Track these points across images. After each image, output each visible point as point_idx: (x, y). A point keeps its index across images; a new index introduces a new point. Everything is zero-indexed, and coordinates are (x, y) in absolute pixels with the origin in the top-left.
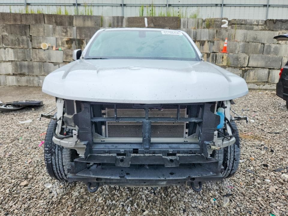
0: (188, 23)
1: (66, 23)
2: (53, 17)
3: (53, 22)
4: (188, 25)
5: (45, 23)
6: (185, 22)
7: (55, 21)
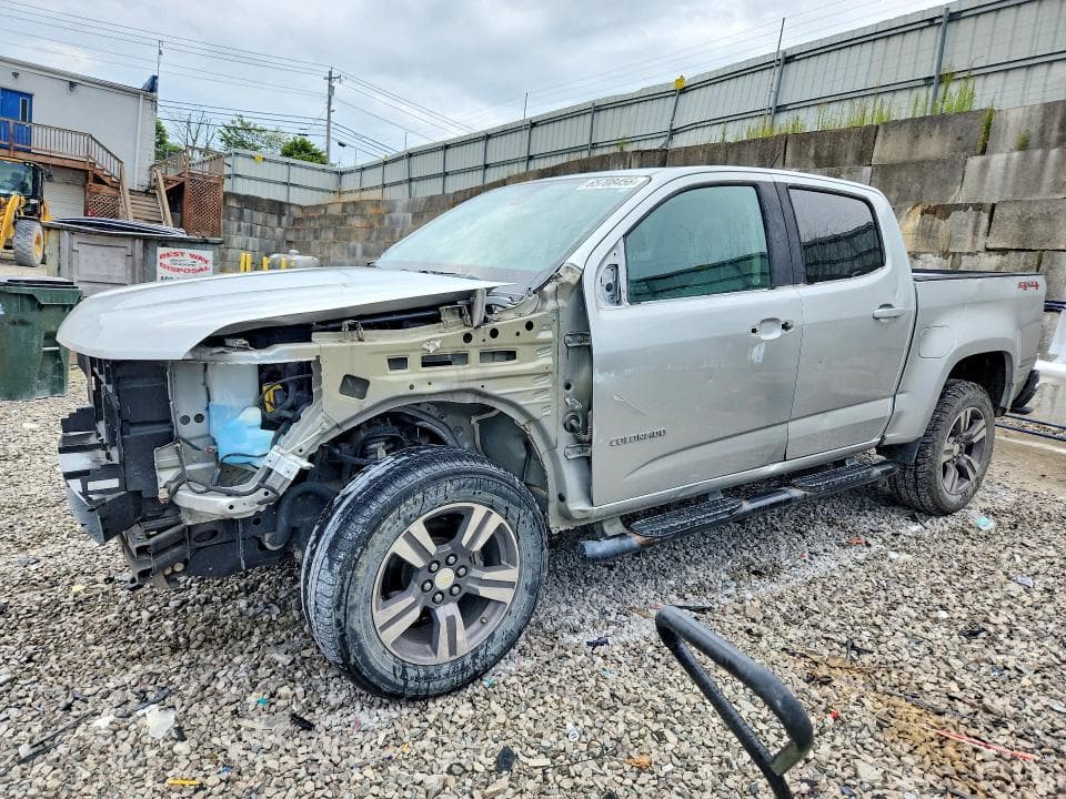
1: (849, 156)
2: (812, 141)
3: (807, 156)
5: (784, 163)
7: (816, 153)
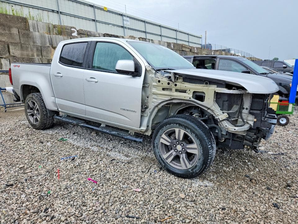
0: (37, 26)
4: (38, 28)
6: (35, 24)
